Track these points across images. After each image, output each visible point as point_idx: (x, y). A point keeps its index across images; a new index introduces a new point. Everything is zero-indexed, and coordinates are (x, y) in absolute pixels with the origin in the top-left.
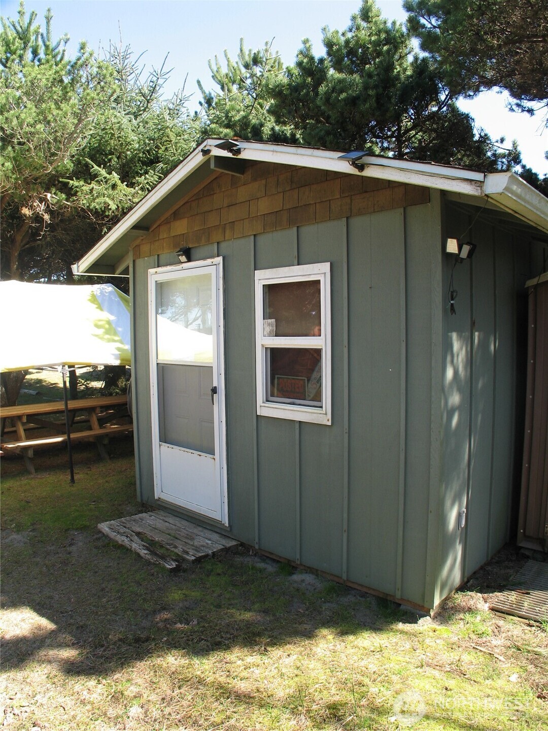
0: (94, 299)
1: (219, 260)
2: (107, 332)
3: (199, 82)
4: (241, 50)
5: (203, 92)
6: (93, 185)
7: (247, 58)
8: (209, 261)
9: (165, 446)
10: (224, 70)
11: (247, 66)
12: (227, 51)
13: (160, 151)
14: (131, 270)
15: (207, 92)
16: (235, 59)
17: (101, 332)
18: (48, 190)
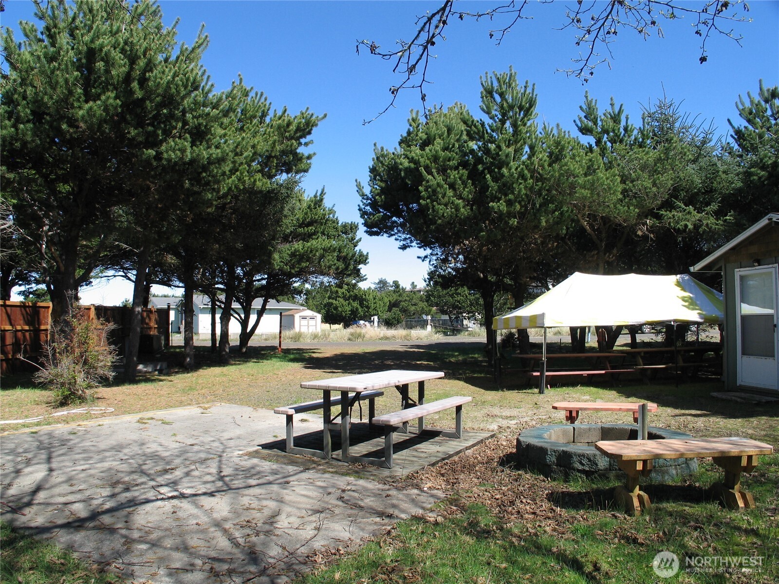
0: (678, 284)
1: (777, 265)
2: (691, 304)
3: (729, 120)
4: (761, 89)
5: (733, 127)
6: (674, 212)
7: (766, 94)
8: (771, 266)
9: (745, 357)
10: (748, 104)
11: (766, 101)
12: (751, 93)
13: (714, 185)
14: (723, 268)
15: (736, 127)
16: (757, 98)
17: (686, 304)
18: (646, 217)
